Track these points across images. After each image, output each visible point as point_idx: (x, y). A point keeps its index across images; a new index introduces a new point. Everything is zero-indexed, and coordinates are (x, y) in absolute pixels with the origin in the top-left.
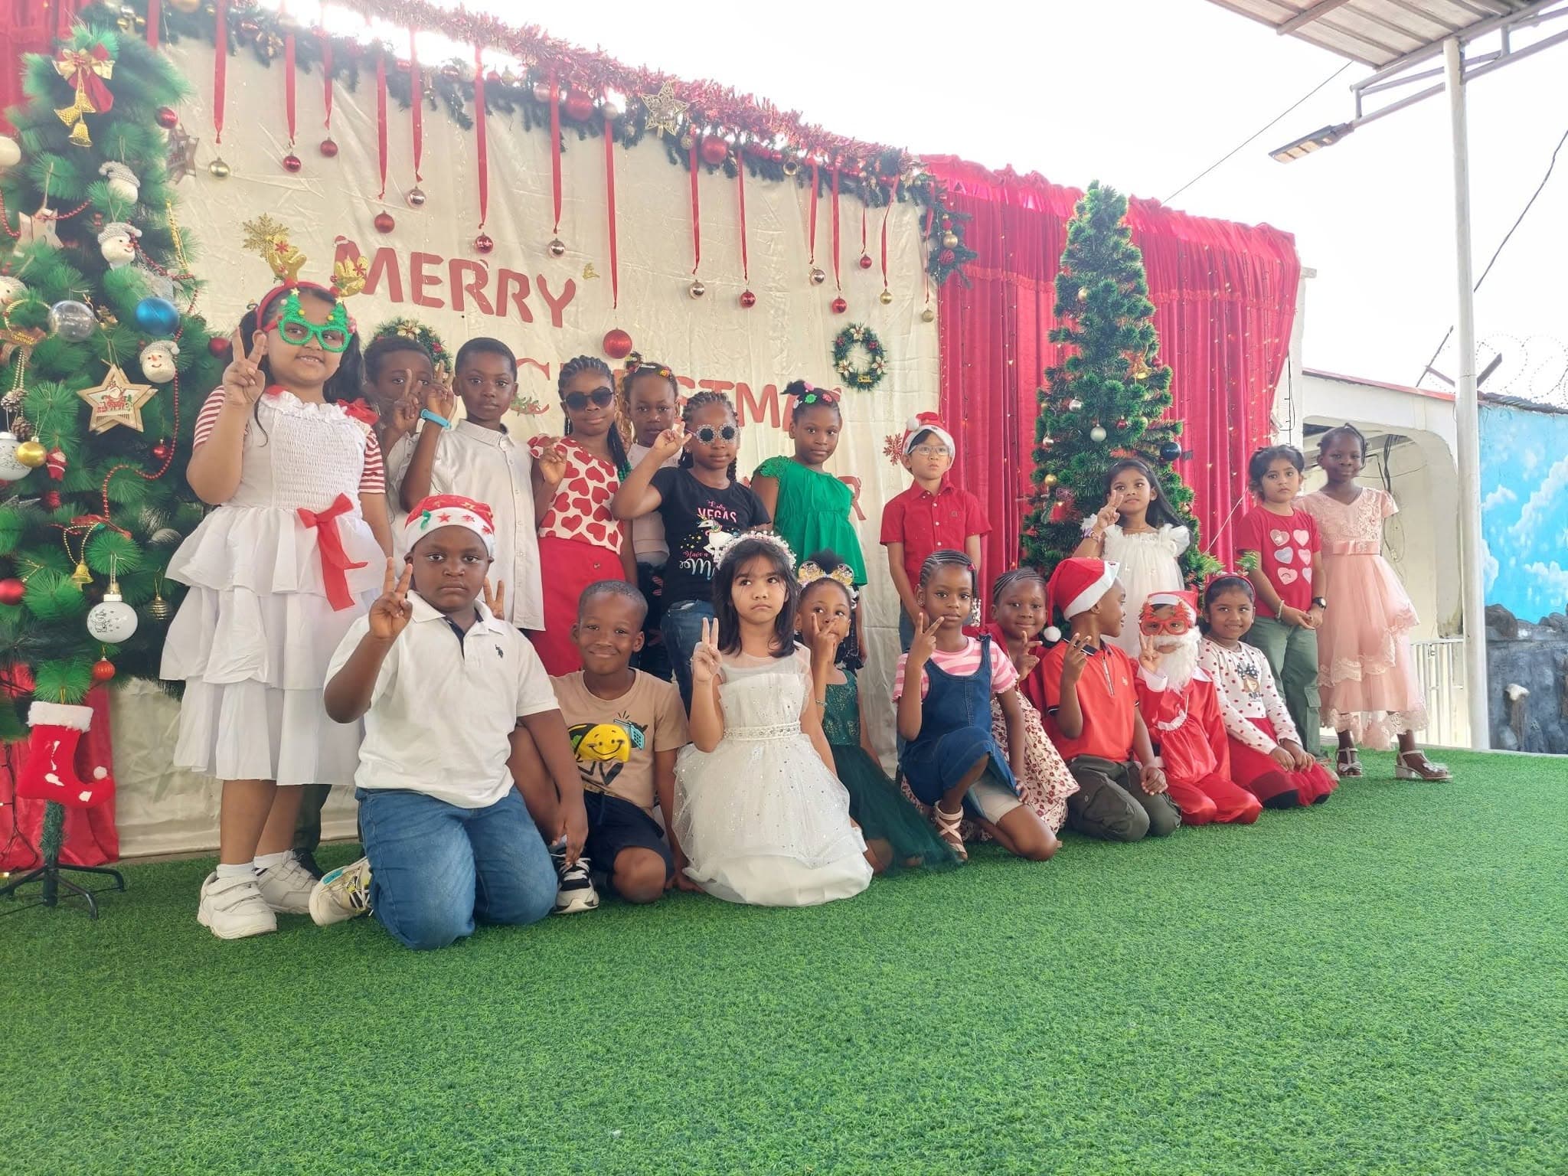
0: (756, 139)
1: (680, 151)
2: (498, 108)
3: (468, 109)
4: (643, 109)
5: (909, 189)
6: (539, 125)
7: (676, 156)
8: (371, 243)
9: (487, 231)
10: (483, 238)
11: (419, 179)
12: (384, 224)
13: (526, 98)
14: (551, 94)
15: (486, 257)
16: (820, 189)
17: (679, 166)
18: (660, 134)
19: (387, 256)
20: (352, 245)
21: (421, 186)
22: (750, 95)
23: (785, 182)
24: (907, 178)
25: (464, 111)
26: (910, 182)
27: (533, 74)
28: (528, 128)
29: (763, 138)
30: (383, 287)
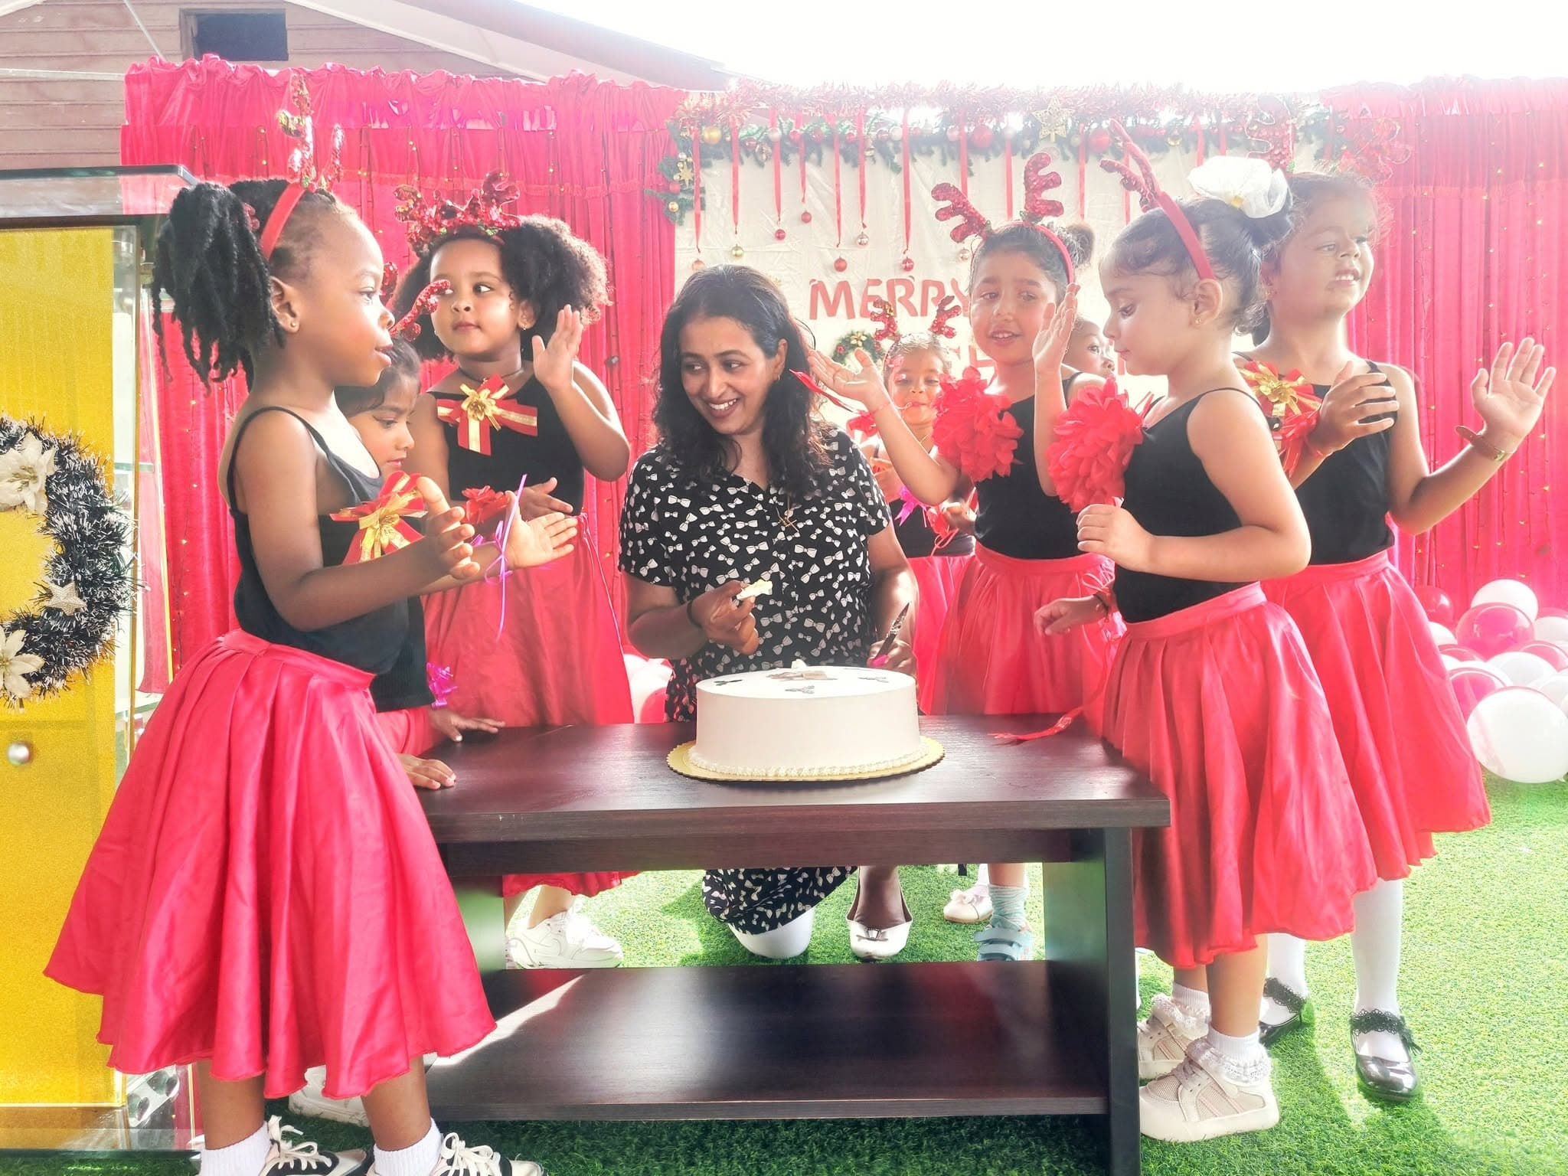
0: (1143, 121)
1: (1071, 148)
2: (921, 153)
3: (898, 159)
4: (1036, 122)
5: (1302, 129)
6: (953, 159)
7: (1068, 153)
8: (831, 283)
9: (909, 255)
10: (907, 260)
11: (864, 226)
12: (840, 266)
13: (941, 140)
14: (960, 134)
15: (911, 273)
16: (1206, 147)
17: (1072, 161)
18: (1053, 139)
19: (844, 287)
20: (821, 283)
21: (865, 231)
22: (1135, 85)
23: (1171, 151)
24: (1299, 120)
25: (895, 160)
26: (1303, 123)
27: (946, 120)
28: (944, 163)
29: (1148, 119)
30: (842, 310)
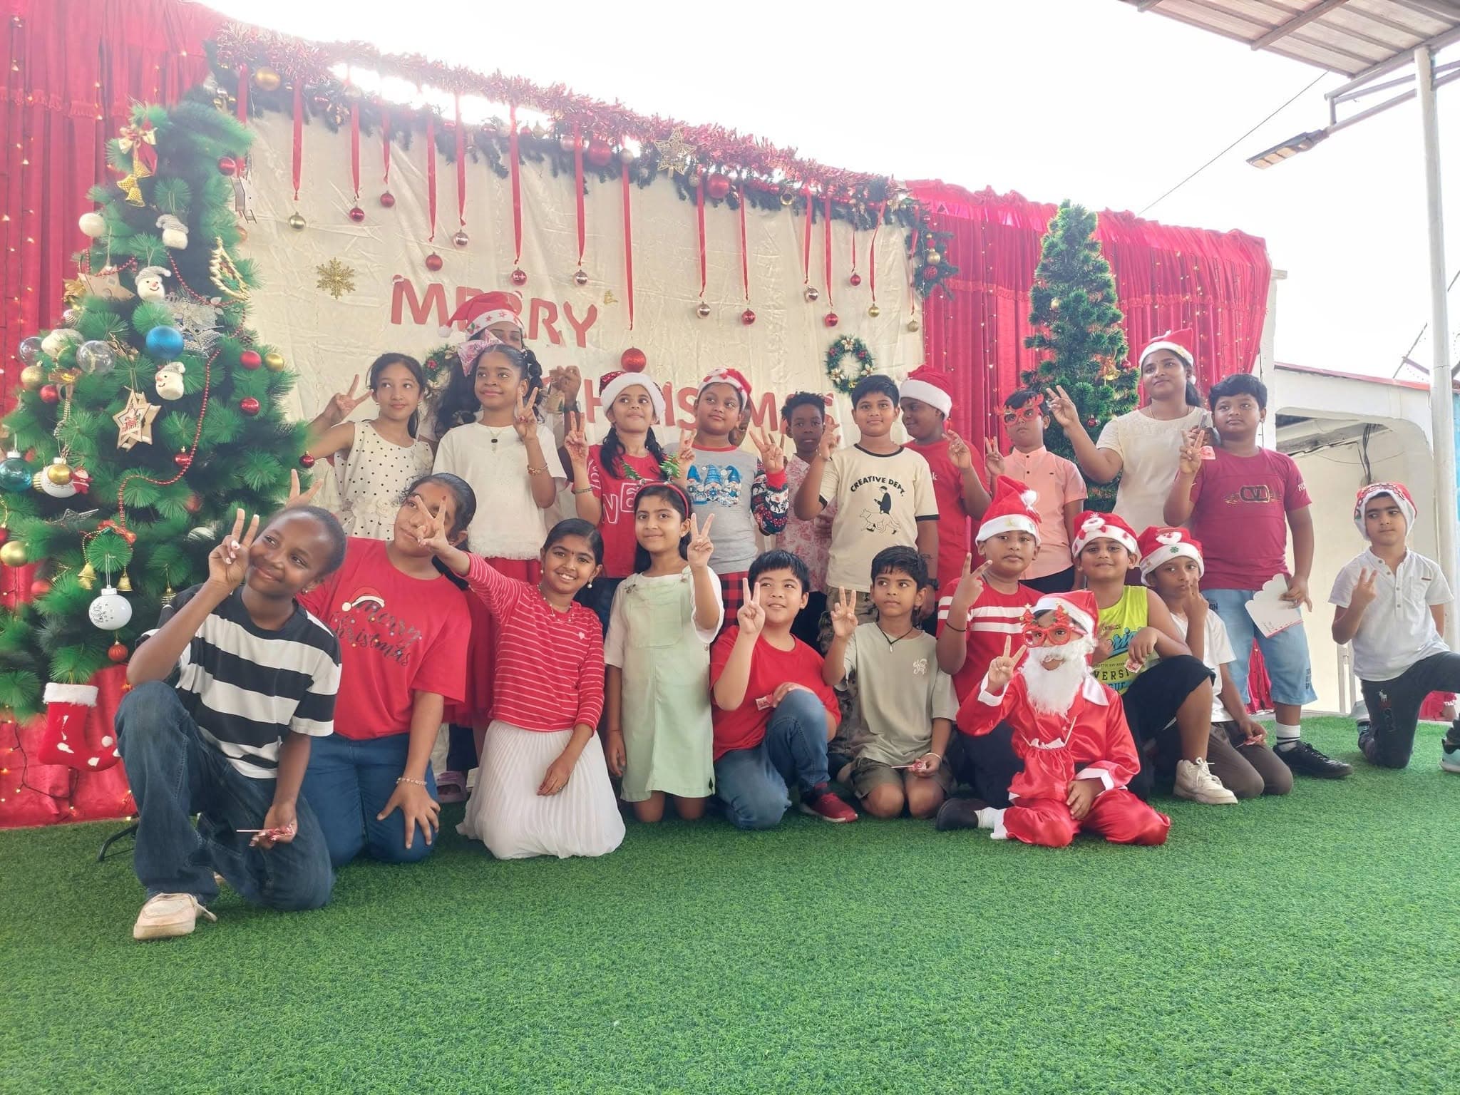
0: (756, 175)
1: (688, 188)
2: (530, 158)
3: (504, 160)
4: (656, 153)
5: (896, 212)
6: (565, 171)
7: (685, 193)
8: (422, 280)
9: (521, 266)
10: (519, 272)
11: (463, 223)
12: (434, 264)
13: (553, 148)
14: (575, 144)
15: (520, 289)
16: (814, 215)
17: (688, 201)
18: (671, 174)
19: (436, 290)
20: (407, 282)
21: (465, 229)
22: (751, 136)
23: (783, 210)
24: (894, 203)
25: (501, 162)
26: (896, 207)
27: (559, 127)
28: (555, 175)
29: (762, 173)
30: (433, 317)
